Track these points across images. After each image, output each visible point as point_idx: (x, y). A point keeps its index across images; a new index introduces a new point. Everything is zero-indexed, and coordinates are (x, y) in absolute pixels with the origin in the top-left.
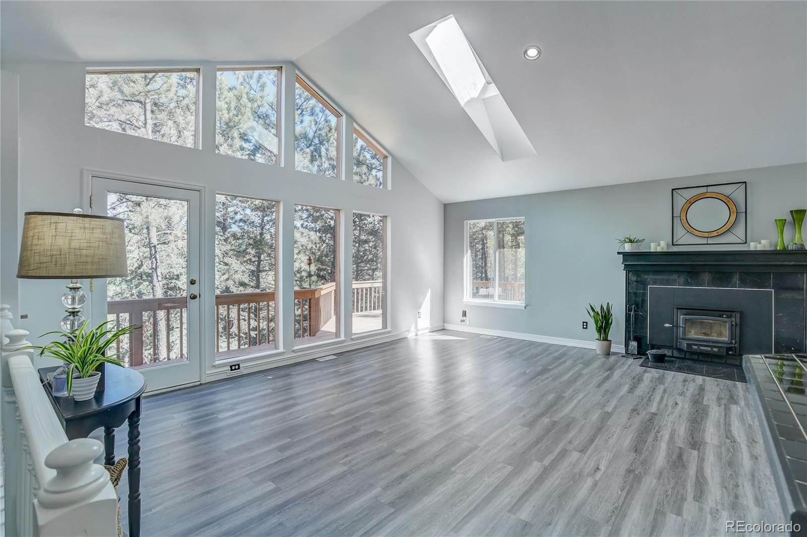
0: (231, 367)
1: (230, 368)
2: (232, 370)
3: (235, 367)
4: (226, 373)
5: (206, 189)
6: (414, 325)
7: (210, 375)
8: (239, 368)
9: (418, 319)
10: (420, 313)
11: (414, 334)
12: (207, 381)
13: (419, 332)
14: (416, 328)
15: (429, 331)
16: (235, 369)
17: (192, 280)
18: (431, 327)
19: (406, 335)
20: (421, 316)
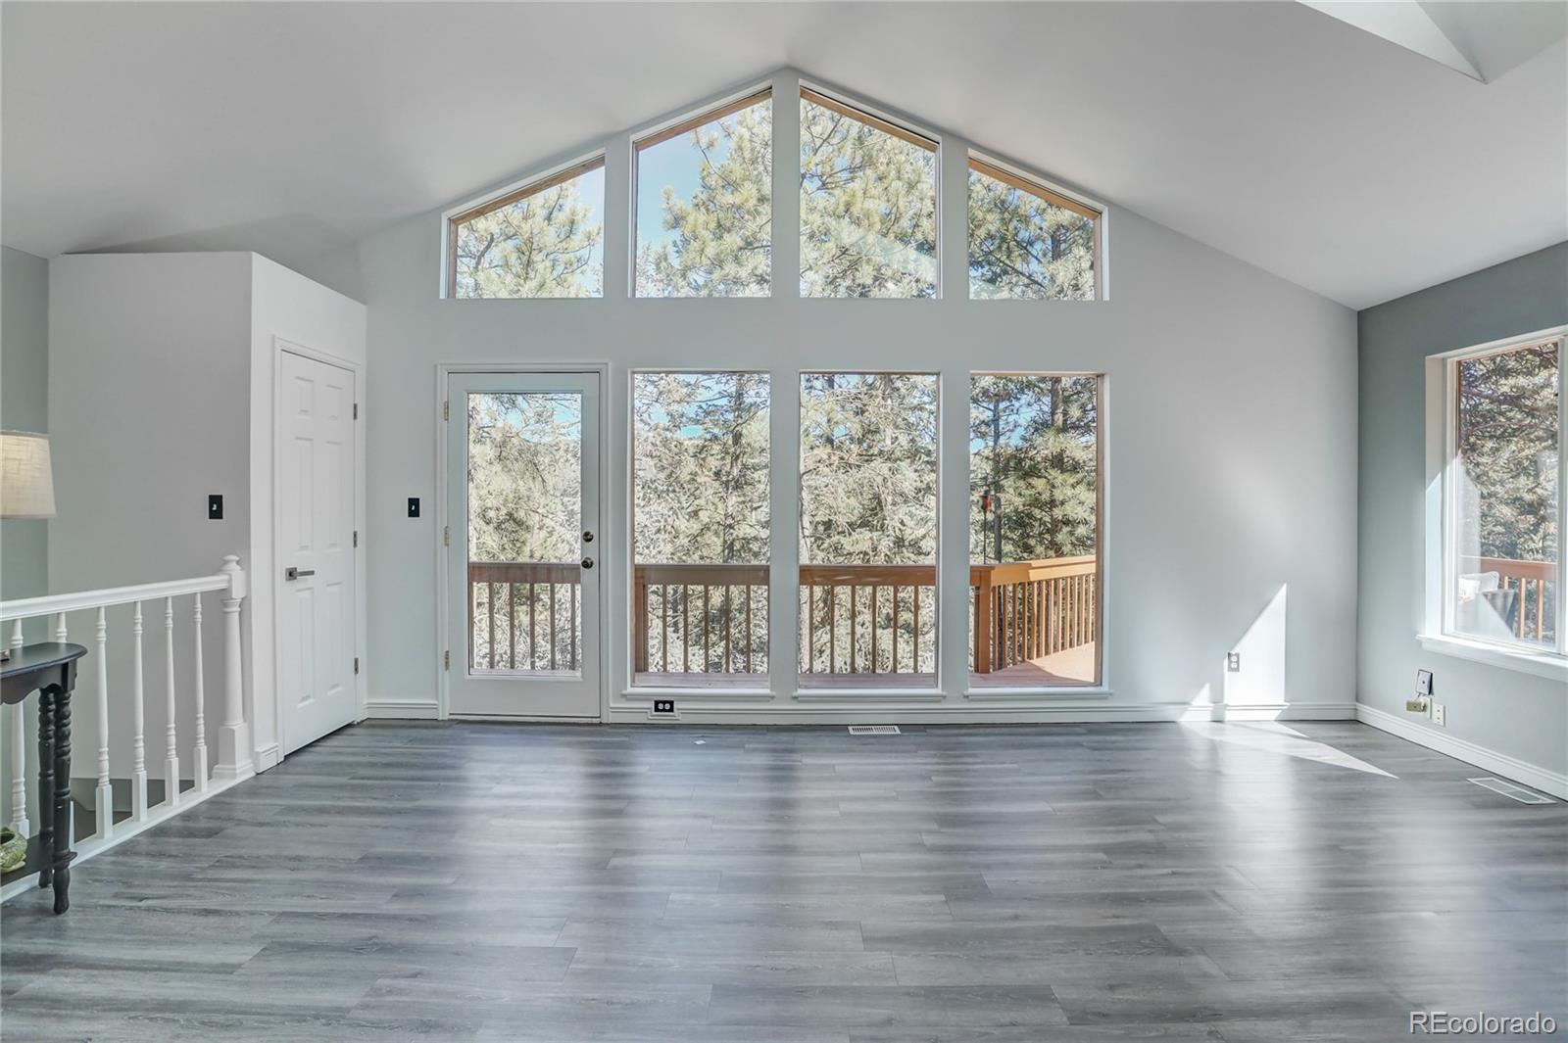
0: (657, 703)
1: (653, 706)
2: (657, 710)
3: (664, 705)
4: (646, 714)
5: (610, 364)
6: (1206, 691)
7: (616, 711)
8: (671, 710)
9: (1227, 674)
10: (1237, 655)
11: (1207, 716)
12: (611, 720)
13: (1229, 716)
14: (1217, 700)
15: (1279, 715)
16: (664, 710)
17: (587, 534)
18: (1288, 704)
19: (1170, 713)
20: (1241, 669)
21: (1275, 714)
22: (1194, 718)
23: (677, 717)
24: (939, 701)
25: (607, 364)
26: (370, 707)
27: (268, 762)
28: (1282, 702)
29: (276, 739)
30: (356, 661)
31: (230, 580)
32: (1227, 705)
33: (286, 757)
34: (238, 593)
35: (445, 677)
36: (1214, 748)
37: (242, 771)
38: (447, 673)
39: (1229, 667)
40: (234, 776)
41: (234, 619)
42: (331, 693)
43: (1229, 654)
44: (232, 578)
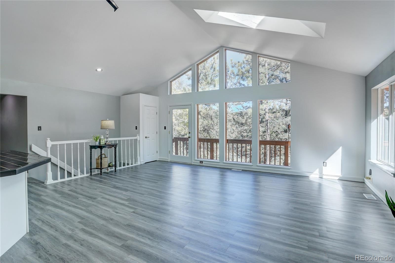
0: (200, 162)
2: (200, 163)
3: (201, 162)
4: (198, 163)
5: (193, 104)
6: (318, 170)
7: (194, 162)
8: (202, 163)
9: (324, 167)
10: (326, 163)
11: (318, 176)
12: (193, 164)
13: (324, 177)
14: (321, 172)
15: (339, 179)
16: (201, 163)
17: (189, 132)
18: (342, 176)
19: (307, 174)
20: (327, 166)
21: (338, 178)
22: (314, 177)
23: (203, 164)
24: (251, 166)
25: (192, 104)
26: (160, 158)
27: (142, 163)
28: (340, 175)
29: (144, 160)
30: (157, 151)
31: (137, 138)
32: (323, 174)
33: (145, 163)
34: (138, 140)
35: (169, 155)
36: (320, 185)
37: (139, 163)
38: (170, 154)
39: (323, 166)
40: (138, 164)
41: (138, 143)
42: (153, 155)
43: (324, 162)
44: (138, 137)
